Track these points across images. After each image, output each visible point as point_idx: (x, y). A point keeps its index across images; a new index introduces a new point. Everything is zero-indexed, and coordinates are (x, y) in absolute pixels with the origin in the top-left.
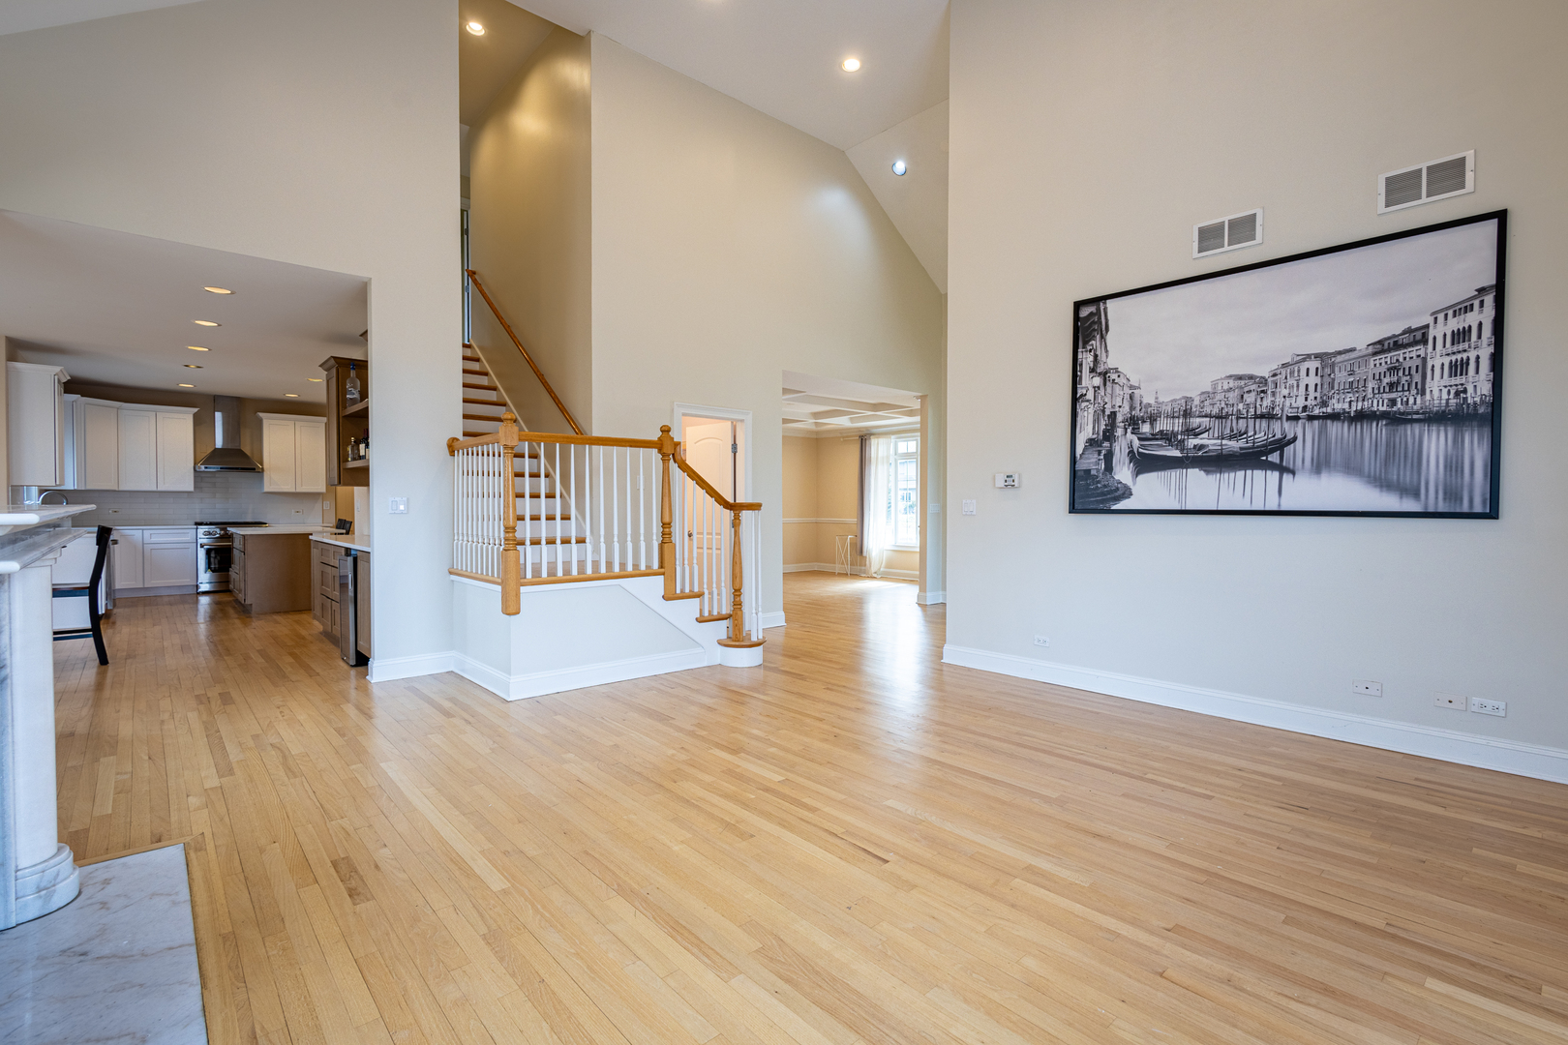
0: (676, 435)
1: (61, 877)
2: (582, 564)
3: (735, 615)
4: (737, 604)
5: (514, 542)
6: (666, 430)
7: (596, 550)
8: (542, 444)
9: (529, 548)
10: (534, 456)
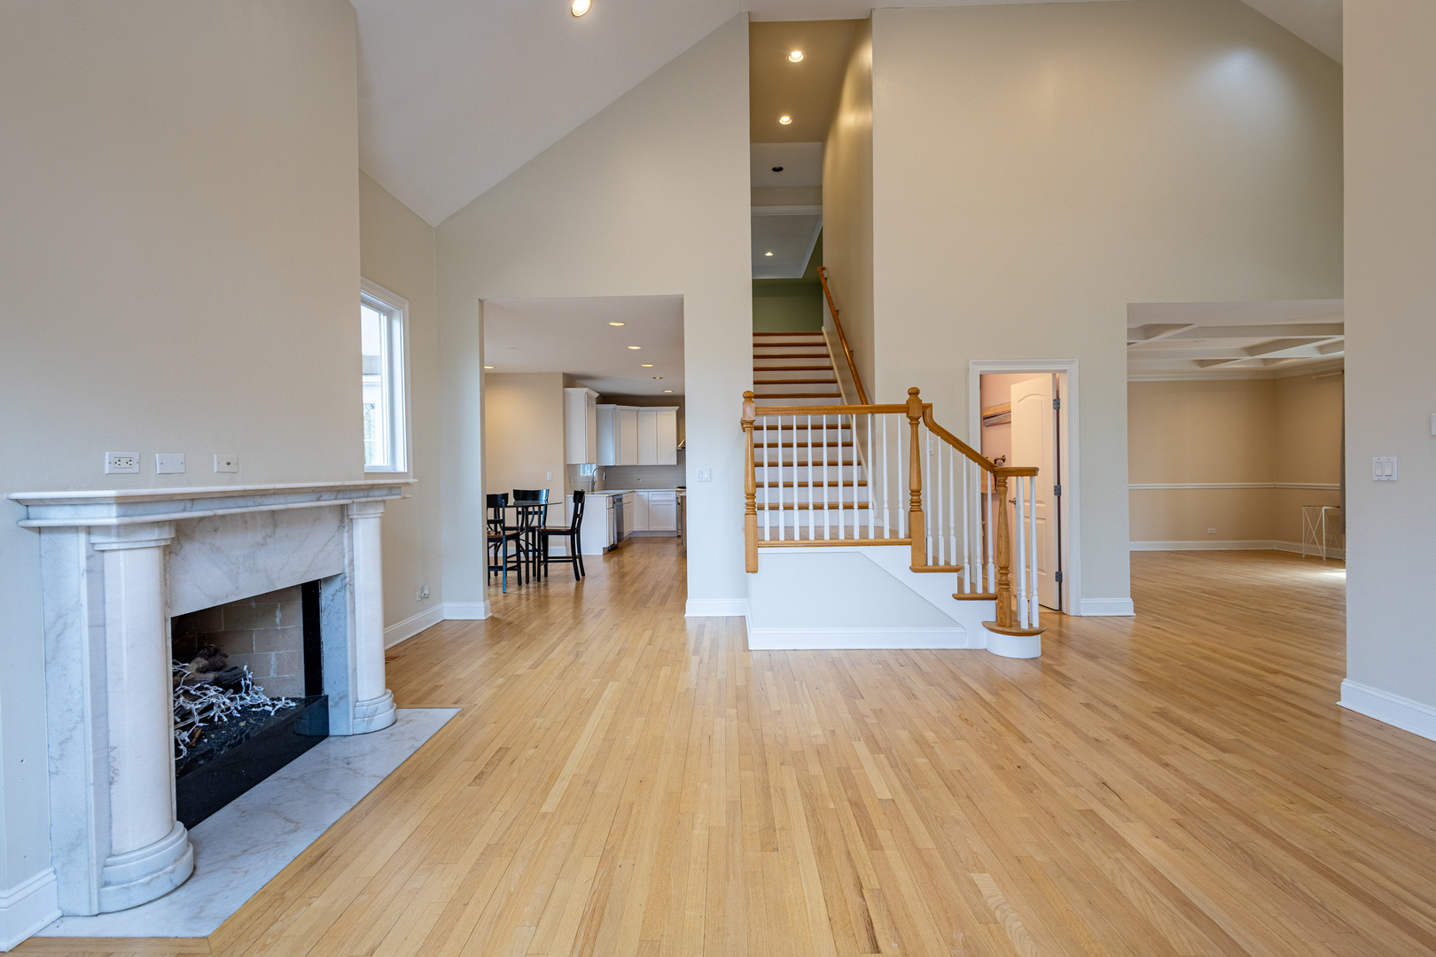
0: (924, 398)
1: (378, 712)
2: (864, 529)
3: (1003, 595)
4: (1005, 584)
5: (753, 508)
6: (914, 393)
7: (880, 516)
8: (854, 415)
9: (767, 513)
10: (847, 427)
